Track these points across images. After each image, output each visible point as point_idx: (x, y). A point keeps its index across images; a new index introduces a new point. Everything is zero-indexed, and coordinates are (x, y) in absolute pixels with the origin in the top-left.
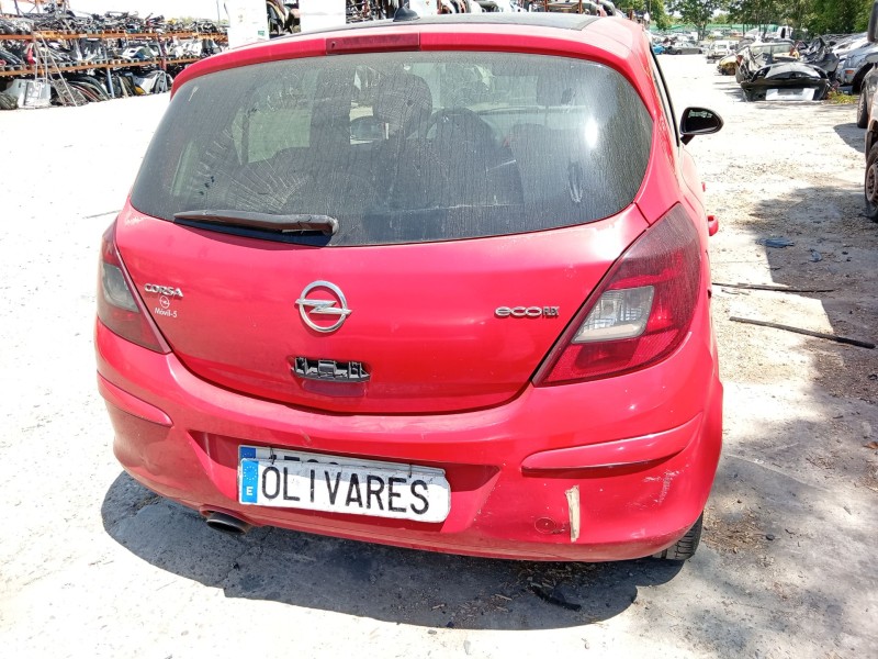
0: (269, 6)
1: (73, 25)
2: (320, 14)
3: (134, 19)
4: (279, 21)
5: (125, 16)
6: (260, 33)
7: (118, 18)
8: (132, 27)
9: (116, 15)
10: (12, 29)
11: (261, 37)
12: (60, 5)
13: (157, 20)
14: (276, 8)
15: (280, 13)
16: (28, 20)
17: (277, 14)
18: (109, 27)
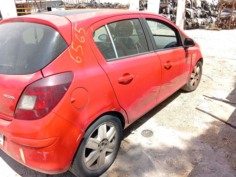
0: (140, 1)
1: (95, 5)
2: (153, 3)
3: (111, 4)
4: (142, 5)
5: (109, 3)
6: (137, 8)
7: (107, 4)
8: (110, 6)
9: (107, 3)
10: (81, 7)
11: (137, 9)
12: (93, 1)
13: (117, 4)
14: (142, 2)
15: (143, 3)
16: (85, 4)
17: (142, 3)
18: (104, 6)
